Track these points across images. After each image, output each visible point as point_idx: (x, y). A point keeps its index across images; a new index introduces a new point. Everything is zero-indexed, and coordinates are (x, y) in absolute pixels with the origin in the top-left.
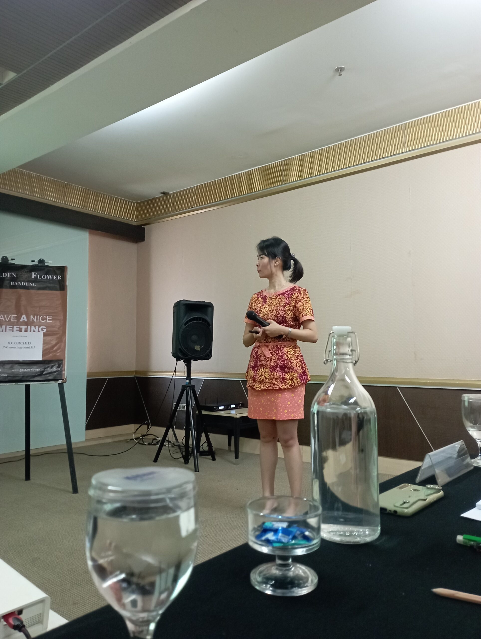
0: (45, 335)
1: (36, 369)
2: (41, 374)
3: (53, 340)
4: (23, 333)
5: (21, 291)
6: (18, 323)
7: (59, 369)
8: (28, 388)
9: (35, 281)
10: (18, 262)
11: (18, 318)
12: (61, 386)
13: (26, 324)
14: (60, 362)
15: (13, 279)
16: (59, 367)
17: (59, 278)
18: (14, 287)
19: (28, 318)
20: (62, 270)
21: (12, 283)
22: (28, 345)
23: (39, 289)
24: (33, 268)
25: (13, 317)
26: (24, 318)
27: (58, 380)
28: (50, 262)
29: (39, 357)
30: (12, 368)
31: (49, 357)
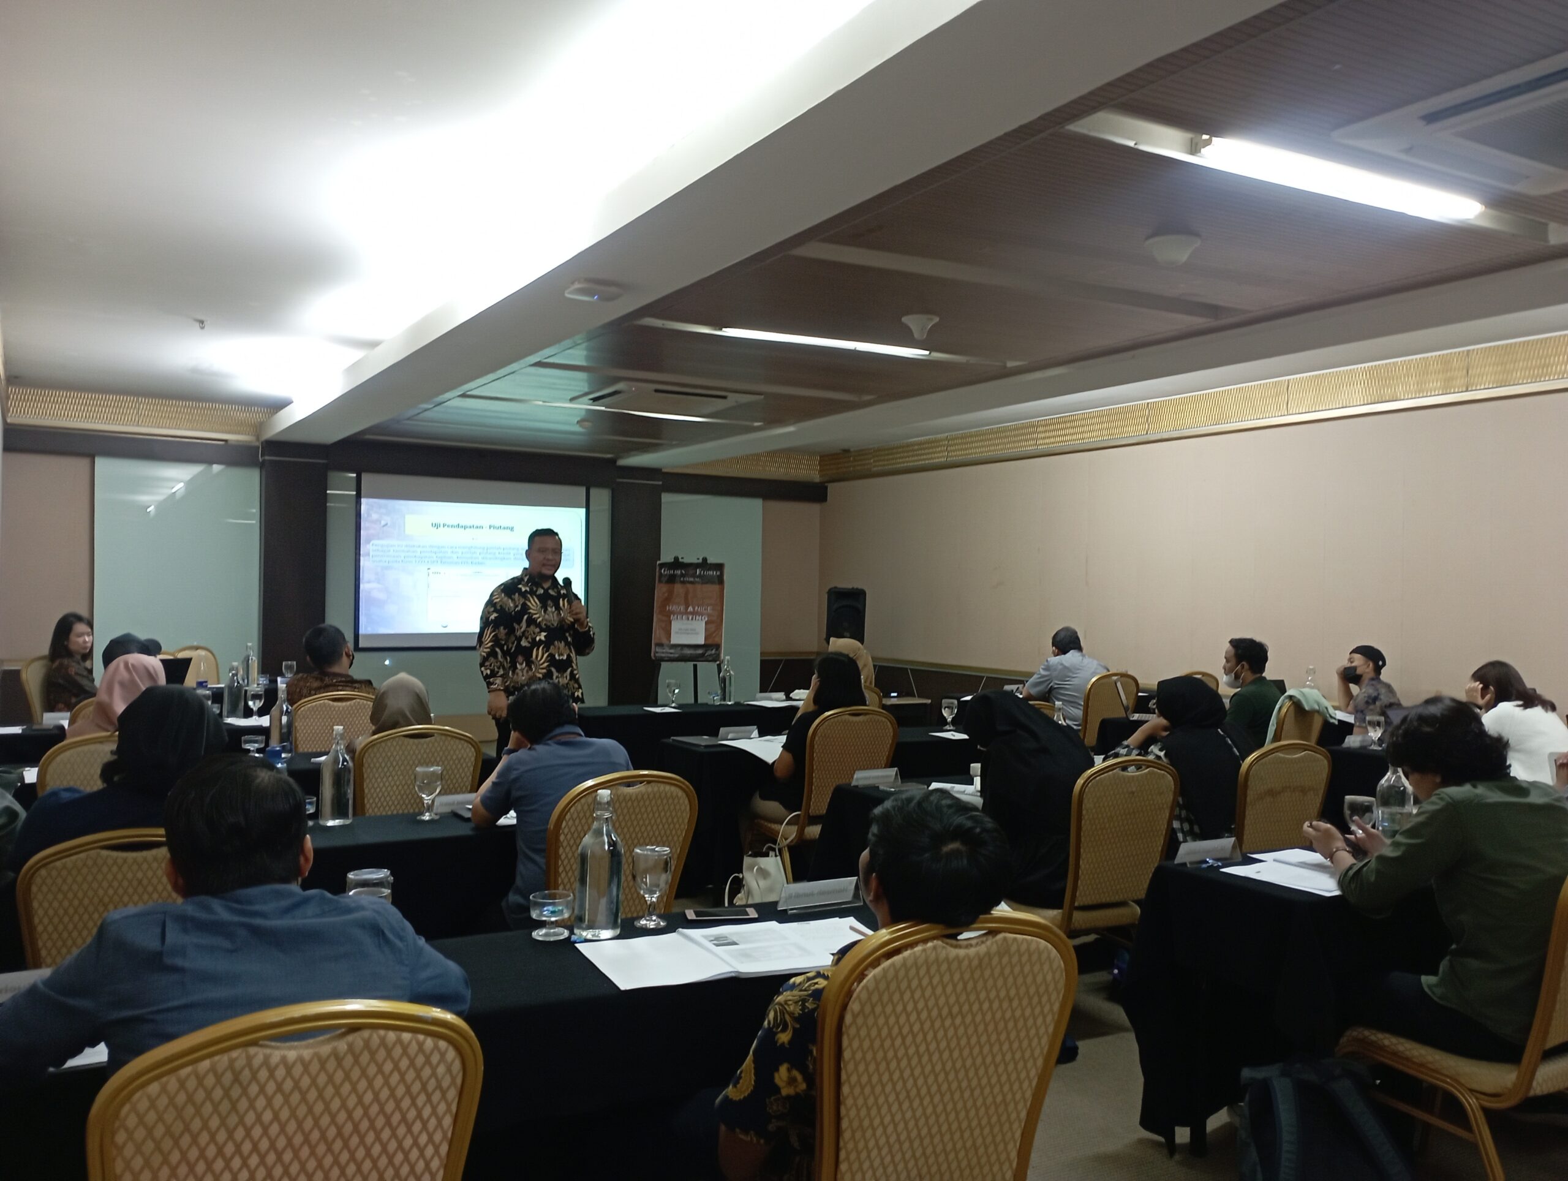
0: (706, 623)
1: (700, 651)
2: (703, 655)
3: (712, 627)
4: (690, 622)
5: (688, 585)
6: (686, 613)
7: (717, 652)
8: (695, 667)
9: (700, 576)
10: (687, 560)
11: (687, 608)
12: (719, 666)
13: (693, 613)
14: (718, 647)
15: (682, 575)
16: (717, 650)
17: (718, 573)
18: (683, 582)
19: (694, 608)
20: (720, 567)
21: (682, 579)
22: (694, 632)
23: (703, 583)
24: (696, 566)
25: (682, 608)
26: (690, 609)
27: (716, 661)
28: (711, 560)
29: (701, 641)
30: (682, 649)
31: (710, 642)
